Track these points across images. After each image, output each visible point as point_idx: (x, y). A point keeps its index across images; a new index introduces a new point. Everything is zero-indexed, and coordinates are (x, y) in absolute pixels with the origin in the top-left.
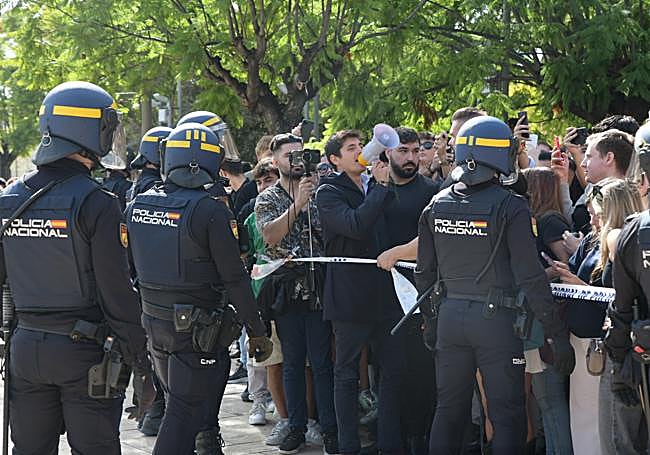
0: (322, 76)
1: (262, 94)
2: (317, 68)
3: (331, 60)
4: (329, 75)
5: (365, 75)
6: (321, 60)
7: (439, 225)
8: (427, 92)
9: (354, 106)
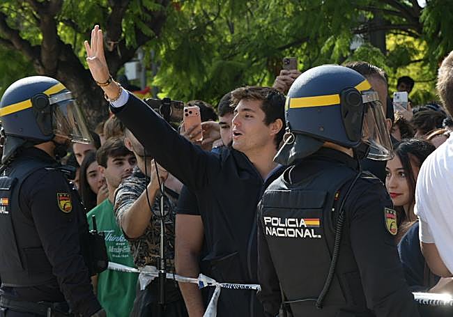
0: (138, 32)
1: (63, 59)
2: (131, 22)
3: (150, 12)
4: (147, 31)
5: (201, 30)
6: (135, 12)
7: (269, 225)
8: (283, 48)
9: (187, 69)
